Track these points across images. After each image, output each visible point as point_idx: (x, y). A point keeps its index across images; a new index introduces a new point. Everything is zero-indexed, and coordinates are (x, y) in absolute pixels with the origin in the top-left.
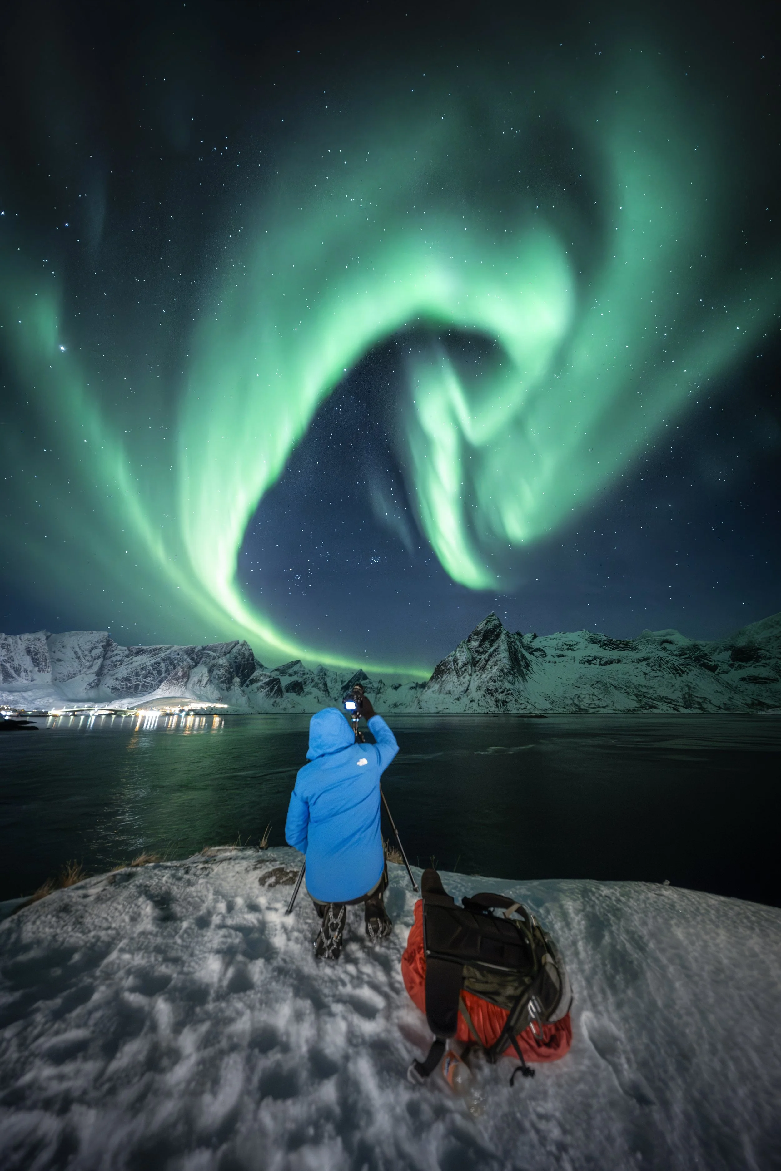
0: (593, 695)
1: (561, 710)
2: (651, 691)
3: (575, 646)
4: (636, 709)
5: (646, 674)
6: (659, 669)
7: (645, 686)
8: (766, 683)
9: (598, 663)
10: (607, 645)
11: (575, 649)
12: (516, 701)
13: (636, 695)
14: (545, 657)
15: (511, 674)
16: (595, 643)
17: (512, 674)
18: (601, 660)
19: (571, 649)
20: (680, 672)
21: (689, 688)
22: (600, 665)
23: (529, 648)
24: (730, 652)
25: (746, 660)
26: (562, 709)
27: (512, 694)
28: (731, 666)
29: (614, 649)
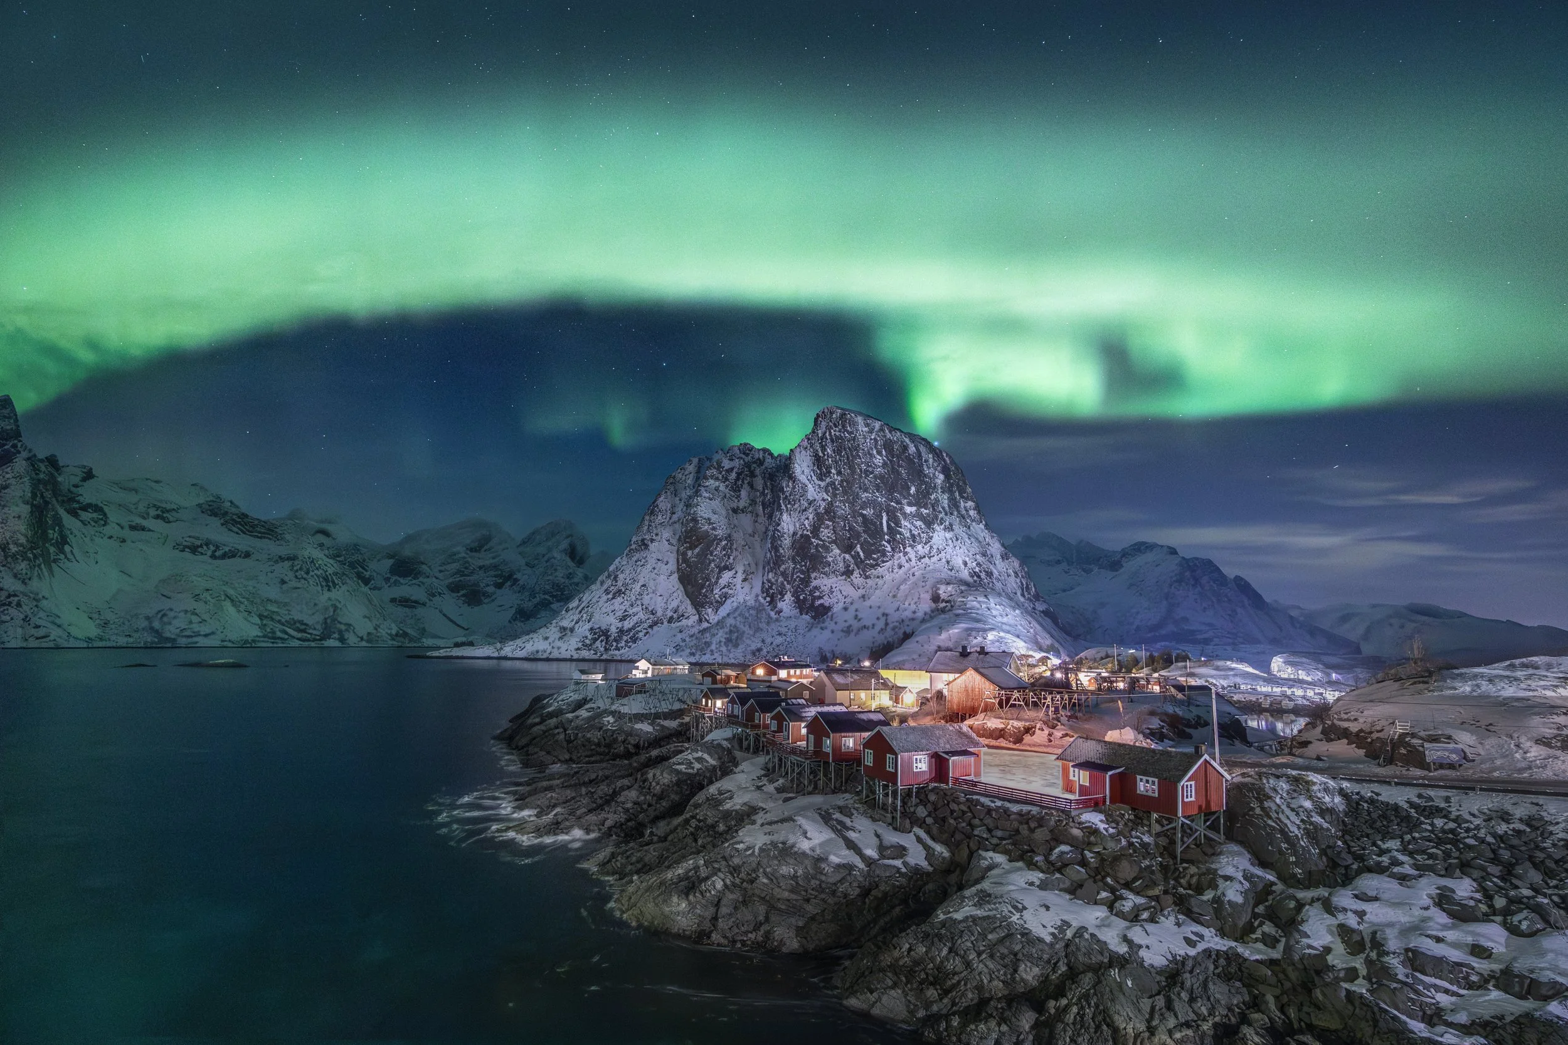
0: (194, 613)
1: (122, 641)
2: (283, 611)
3: (174, 514)
4: (258, 639)
5: (283, 582)
6: (305, 576)
7: (276, 602)
8: (414, 607)
9: (209, 553)
10: (235, 523)
11: (171, 519)
12: (26, 619)
13: (261, 617)
14: (104, 525)
15: (25, 558)
16: (216, 515)
17: (29, 560)
18: (217, 547)
19: (163, 519)
20: (331, 584)
21: (335, 608)
22: (213, 557)
23: (72, 500)
24: (391, 562)
25: (404, 576)
26: (126, 639)
27: (19, 605)
28: (387, 580)
29: (244, 533)
